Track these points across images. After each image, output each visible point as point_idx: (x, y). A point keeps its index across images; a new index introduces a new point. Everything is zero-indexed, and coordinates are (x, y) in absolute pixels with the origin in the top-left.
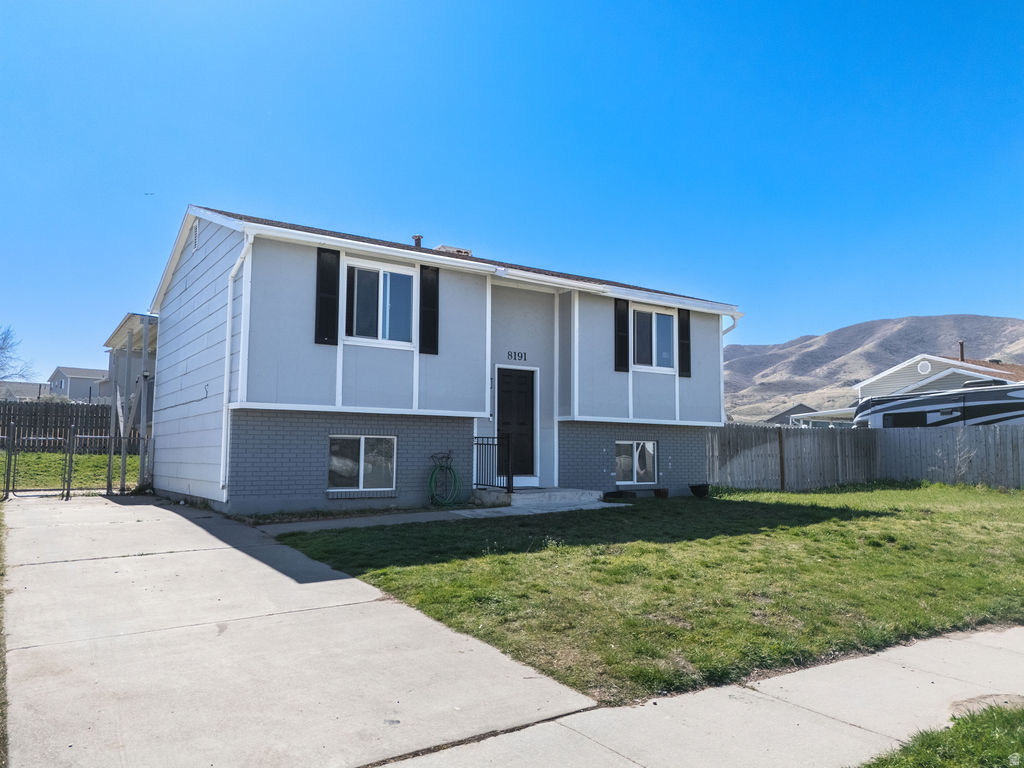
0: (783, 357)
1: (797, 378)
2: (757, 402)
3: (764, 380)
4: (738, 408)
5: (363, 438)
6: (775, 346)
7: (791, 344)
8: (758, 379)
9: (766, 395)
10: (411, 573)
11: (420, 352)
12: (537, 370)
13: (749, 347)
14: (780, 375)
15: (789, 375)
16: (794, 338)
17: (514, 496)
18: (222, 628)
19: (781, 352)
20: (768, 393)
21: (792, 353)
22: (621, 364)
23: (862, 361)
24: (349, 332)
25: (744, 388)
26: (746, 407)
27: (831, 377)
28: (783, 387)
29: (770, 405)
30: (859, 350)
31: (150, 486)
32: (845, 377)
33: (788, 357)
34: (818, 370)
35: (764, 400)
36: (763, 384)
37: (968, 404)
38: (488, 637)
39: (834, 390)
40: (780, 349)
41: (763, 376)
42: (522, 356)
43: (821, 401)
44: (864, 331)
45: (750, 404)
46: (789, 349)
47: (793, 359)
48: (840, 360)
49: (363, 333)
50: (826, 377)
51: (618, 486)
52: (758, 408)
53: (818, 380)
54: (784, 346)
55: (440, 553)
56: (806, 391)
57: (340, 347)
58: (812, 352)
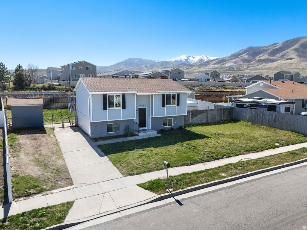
0: (267, 50)
1: (271, 58)
2: (256, 66)
3: (259, 59)
4: (250, 68)
5: (113, 124)
6: (264, 47)
7: (270, 46)
8: (257, 58)
9: (259, 63)
10: (113, 156)
11: (122, 109)
12: (147, 107)
13: (256, 47)
14: (265, 57)
15: (268, 57)
16: (271, 44)
17: (139, 134)
18: (89, 166)
19: (266, 49)
20: (260, 63)
21: (270, 49)
22: (164, 105)
23: (294, 51)
24: (109, 107)
25: (252, 61)
26: (252, 68)
27: (282, 57)
28: (265, 61)
29: (261, 67)
30: (293, 48)
31: (77, 125)
32: (287, 57)
33: (268, 51)
34: (278, 55)
35: (258, 65)
36: (259, 60)
37: (252, 104)
38: (118, 168)
39: (282, 62)
40: (266, 48)
41: (259, 57)
42: (144, 105)
43: (277, 65)
44: (295, 41)
45: (254, 66)
46: (269, 48)
47: (270, 51)
48: (286, 51)
49: (111, 107)
50: (280, 57)
51: (164, 128)
52: (256, 68)
53: (278, 58)
54: (268, 47)
55: (119, 151)
56: (273, 62)
57: (108, 110)
58: (277, 49)
